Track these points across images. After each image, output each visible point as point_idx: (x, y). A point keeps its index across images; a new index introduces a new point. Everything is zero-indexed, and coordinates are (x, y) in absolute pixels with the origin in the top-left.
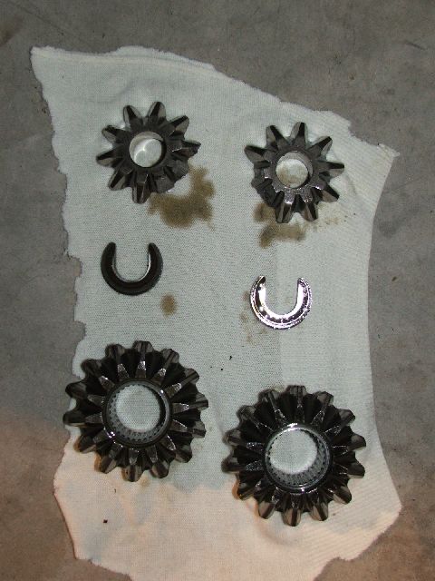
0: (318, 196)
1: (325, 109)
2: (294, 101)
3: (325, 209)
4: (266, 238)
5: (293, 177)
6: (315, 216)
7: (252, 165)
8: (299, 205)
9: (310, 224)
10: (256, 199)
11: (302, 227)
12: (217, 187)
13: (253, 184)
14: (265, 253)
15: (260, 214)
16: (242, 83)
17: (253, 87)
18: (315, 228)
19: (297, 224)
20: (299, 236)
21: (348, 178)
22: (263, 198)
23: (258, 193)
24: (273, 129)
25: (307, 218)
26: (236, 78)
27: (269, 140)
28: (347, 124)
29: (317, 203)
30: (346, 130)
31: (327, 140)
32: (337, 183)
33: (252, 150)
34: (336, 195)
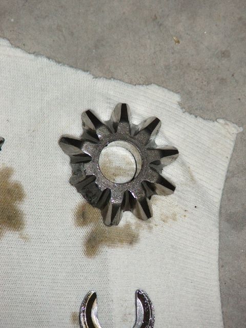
0: (149, 189)
1: (148, 83)
2: (110, 76)
3: (160, 204)
4: (92, 245)
5: (119, 168)
6: (149, 214)
7: (68, 159)
8: (129, 203)
9: (144, 224)
10: (77, 199)
11: (133, 227)
12: (27, 188)
13: (72, 182)
14: (93, 263)
15: (82, 217)
16: (45, 60)
17: (59, 62)
18: (150, 228)
19: (128, 226)
20: (131, 239)
21: (183, 164)
22: (84, 197)
23: (78, 191)
24: (90, 114)
25: (139, 216)
26: (37, 54)
27: (86, 128)
28: (176, 98)
29: (150, 198)
30: (176, 106)
31: (156, 122)
32: (170, 171)
33: (67, 141)
34: (171, 187)
